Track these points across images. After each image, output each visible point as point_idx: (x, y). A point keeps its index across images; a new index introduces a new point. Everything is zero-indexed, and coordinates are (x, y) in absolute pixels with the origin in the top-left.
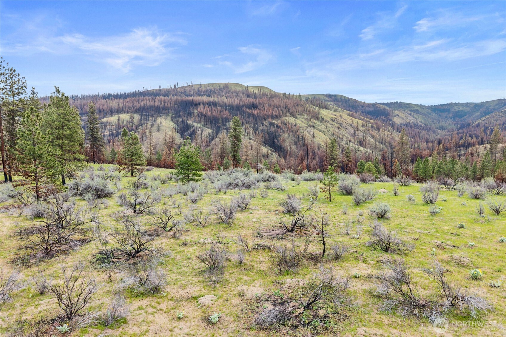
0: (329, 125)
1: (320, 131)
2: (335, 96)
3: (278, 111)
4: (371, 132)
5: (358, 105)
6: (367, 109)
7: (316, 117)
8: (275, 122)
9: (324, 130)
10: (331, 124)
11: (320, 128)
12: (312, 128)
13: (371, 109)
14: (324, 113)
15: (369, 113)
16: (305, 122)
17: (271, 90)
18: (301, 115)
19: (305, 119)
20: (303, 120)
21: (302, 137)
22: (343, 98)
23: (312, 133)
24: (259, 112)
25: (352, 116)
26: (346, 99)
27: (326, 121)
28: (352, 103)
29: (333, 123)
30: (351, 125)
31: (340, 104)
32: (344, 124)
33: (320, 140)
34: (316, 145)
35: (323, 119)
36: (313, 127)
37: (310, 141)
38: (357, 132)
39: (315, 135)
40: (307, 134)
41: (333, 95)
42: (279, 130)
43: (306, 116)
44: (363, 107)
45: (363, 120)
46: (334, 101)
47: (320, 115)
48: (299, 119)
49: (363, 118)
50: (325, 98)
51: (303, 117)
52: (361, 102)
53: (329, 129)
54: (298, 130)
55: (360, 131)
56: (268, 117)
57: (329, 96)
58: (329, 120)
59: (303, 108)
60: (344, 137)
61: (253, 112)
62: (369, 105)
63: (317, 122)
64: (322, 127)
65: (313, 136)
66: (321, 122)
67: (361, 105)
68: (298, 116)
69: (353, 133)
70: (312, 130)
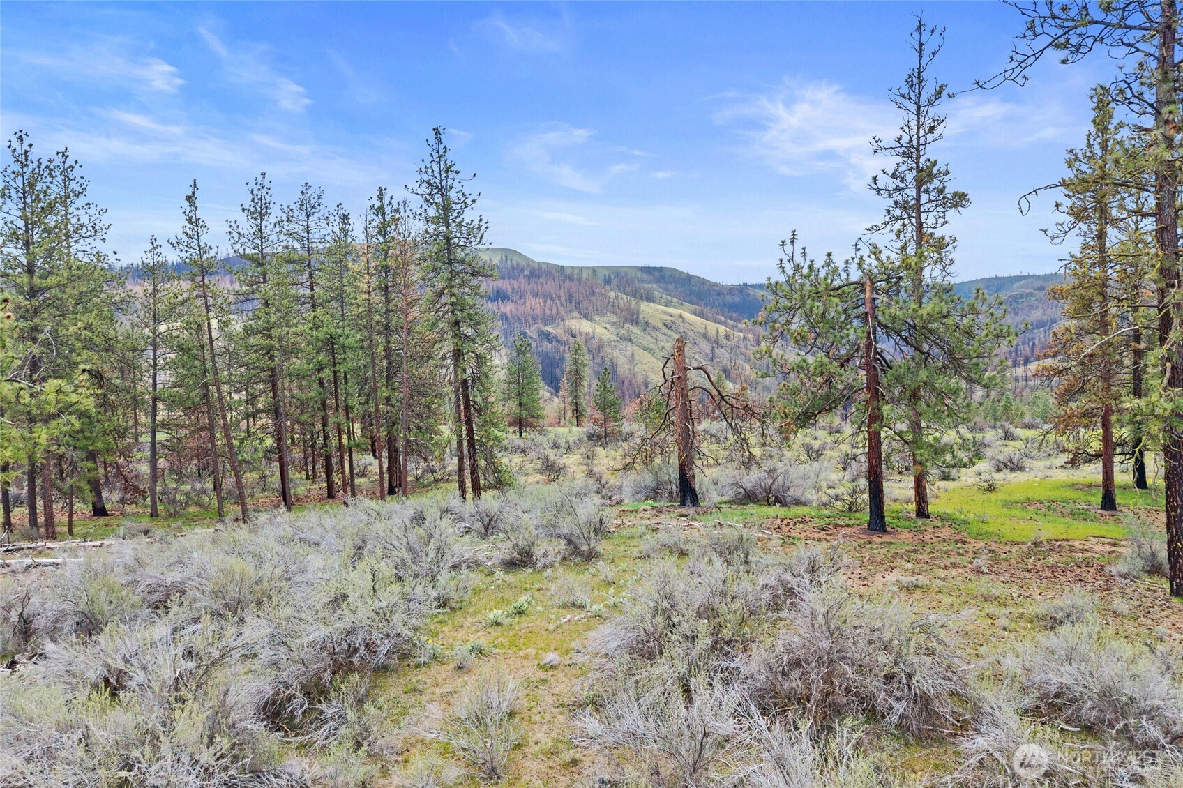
0: (661, 337)
1: (645, 349)
2: (661, 269)
3: (554, 308)
4: (743, 350)
5: (709, 290)
6: (729, 299)
7: (633, 318)
8: (549, 329)
9: (652, 346)
10: (665, 334)
11: (644, 343)
12: (629, 344)
13: (737, 299)
14: (649, 310)
15: (732, 307)
16: (612, 329)
17: (528, 260)
18: (602, 314)
19: (612, 324)
20: (608, 326)
21: (612, 362)
22: (677, 276)
23: (629, 354)
24: (514, 309)
25: (701, 315)
26: (683, 277)
27: (655, 328)
28: (695, 285)
29: (669, 332)
30: (705, 336)
31: (671, 287)
32: (690, 333)
33: (646, 367)
34: (640, 378)
35: (647, 324)
36: (630, 340)
37: (627, 371)
38: (717, 351)
39: (637, 358)
40: (620, 356)
41: (655, 269)
42: (562, 348)
43: (614, 318)
44: (719, 294)
45: (724, 324)
46: (658, 281)
47: (641, 316)
48: (599, 324)
49: (723, 319)
50: (639, 274)
51: (606, 319)
52: (715, 285)
53: (661, 344)
54: (600, 348)
55: (723, 347)
56: (535, 319)
57: (648, 270)
58: (660, 325)
59: (606, 301)
60: (693, 361)
61: (502, 309)
62: (732, 290)
63: (636, 330)
64: (647, 340)
65: (632, 360)
66: (644, 330)
67: (715, 291)
68: (597, 318)
69: (708, 351)
70: (630, 348)
